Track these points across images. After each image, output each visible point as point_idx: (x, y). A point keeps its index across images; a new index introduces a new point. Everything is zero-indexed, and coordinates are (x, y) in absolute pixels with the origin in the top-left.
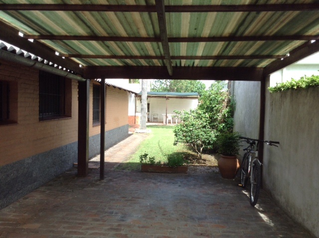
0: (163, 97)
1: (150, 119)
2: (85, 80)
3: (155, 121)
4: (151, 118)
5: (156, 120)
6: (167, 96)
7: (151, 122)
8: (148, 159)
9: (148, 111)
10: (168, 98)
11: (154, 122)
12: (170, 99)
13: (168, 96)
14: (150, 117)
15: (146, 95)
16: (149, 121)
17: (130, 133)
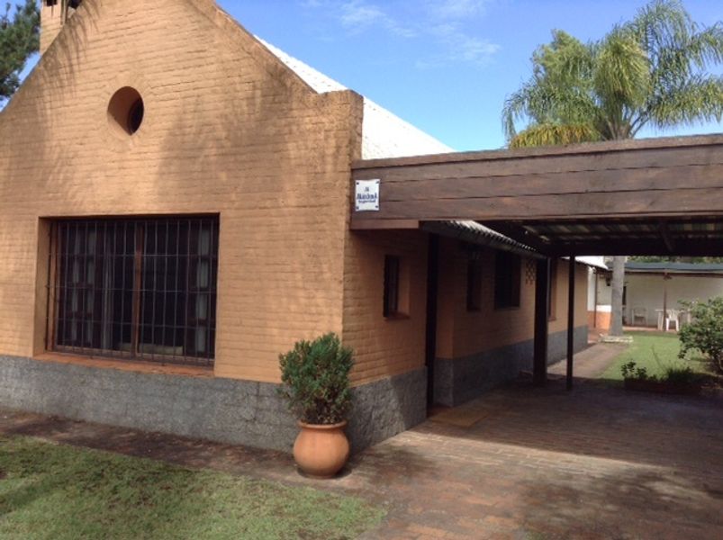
0: (657, 274)
1: (627, 320)
2: (545, 258)
3: (639, 323)
4: (630, 317)
5: (639, 321)
6: (666, 271)
7: (630, 325)
8: (636, 371)
9: (624, 303)
10: (668, 276)
11: (635, 326)
12: (674, 278)
13: (669, 271)
14: (627, 314)
15: (623, 270)
16: (624, 323)
17: (589, 342)
